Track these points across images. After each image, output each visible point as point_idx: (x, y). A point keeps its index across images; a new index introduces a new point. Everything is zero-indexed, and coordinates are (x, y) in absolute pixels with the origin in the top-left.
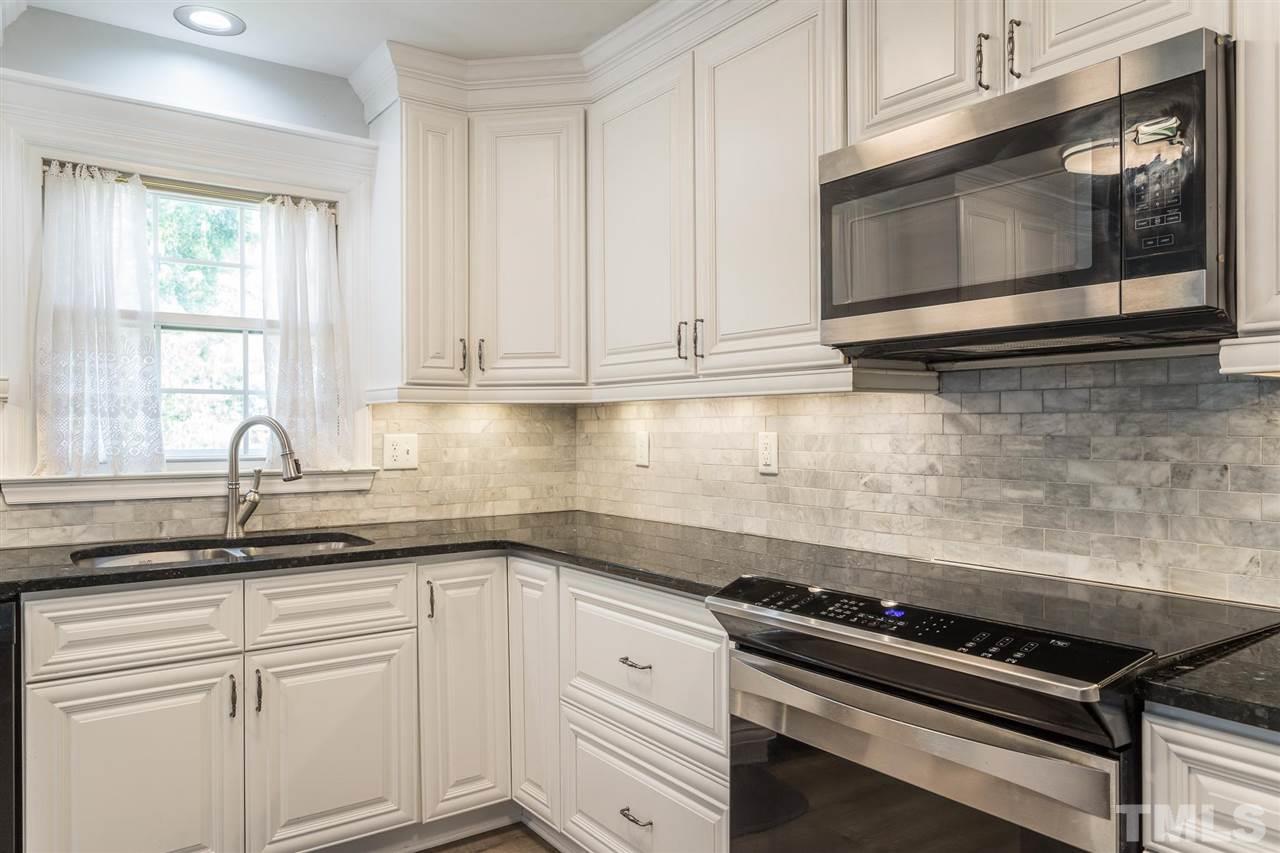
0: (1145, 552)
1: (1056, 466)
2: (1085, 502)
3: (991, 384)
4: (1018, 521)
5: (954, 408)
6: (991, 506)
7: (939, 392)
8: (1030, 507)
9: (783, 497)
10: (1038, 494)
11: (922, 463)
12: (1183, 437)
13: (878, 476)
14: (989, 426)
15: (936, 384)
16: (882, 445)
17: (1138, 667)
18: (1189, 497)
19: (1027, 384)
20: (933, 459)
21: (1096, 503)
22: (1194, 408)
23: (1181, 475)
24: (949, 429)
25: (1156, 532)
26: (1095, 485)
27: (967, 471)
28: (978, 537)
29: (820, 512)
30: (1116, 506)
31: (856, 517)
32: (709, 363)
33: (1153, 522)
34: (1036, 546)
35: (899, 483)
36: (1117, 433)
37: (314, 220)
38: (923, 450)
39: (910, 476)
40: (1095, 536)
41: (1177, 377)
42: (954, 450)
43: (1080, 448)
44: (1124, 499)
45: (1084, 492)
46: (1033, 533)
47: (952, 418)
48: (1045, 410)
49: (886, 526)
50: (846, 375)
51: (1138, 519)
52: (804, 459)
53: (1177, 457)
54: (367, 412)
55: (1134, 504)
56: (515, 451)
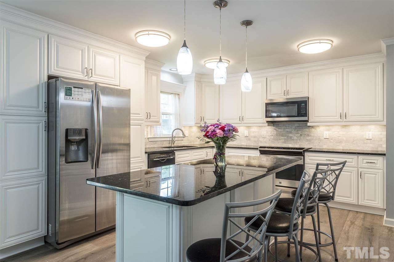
0: (297, 143)
1: (288, 135)
2: (291, 138)
3: (280, 125)
4: (283, 141)
5: (275, 128)
6: (280, 139)
7: (273, 126)
8: (285, 139)
9: (249, 139)
10: (286, 138)
11: (271, 134)
12: (301, 131)
13: (264, 136)
14: (280, 130)
15: (273, 125)
16: (265, 132)
17: (304, 150)
18: (302, 137)
19: (285, 125)
20: (272, 134)
21: (292, 138)
22: (302, 128)
23: (301, 135)
24: (275, 130)
25: (298, 141)
26: (292, 136)
27: (277, 135)
28: (278, 143)
29: (255, 141)
30: (294, 139)
31: (261, 142)
32: (245, 121)
33: (298, 140)
34: (286, 144)
35: (267, 137)
36: (295, 131)
37: (177, 96)
38: (271, 133)
39: (269, 136)
40: (292, 142)
41: (301, 125)
42: (275, 133)
43: (291, 132)
44: (295, 138)
45: (291, 137)
46: (285, 142)
47: (275, 129)
48: (287, 128)
49: (266, 142)
50: (267, 124)
51: (297, 140)
52: (252, 134)
53: (301, 133)
54: (183, 127)
55: (296, 138)
56: (198, 134)
